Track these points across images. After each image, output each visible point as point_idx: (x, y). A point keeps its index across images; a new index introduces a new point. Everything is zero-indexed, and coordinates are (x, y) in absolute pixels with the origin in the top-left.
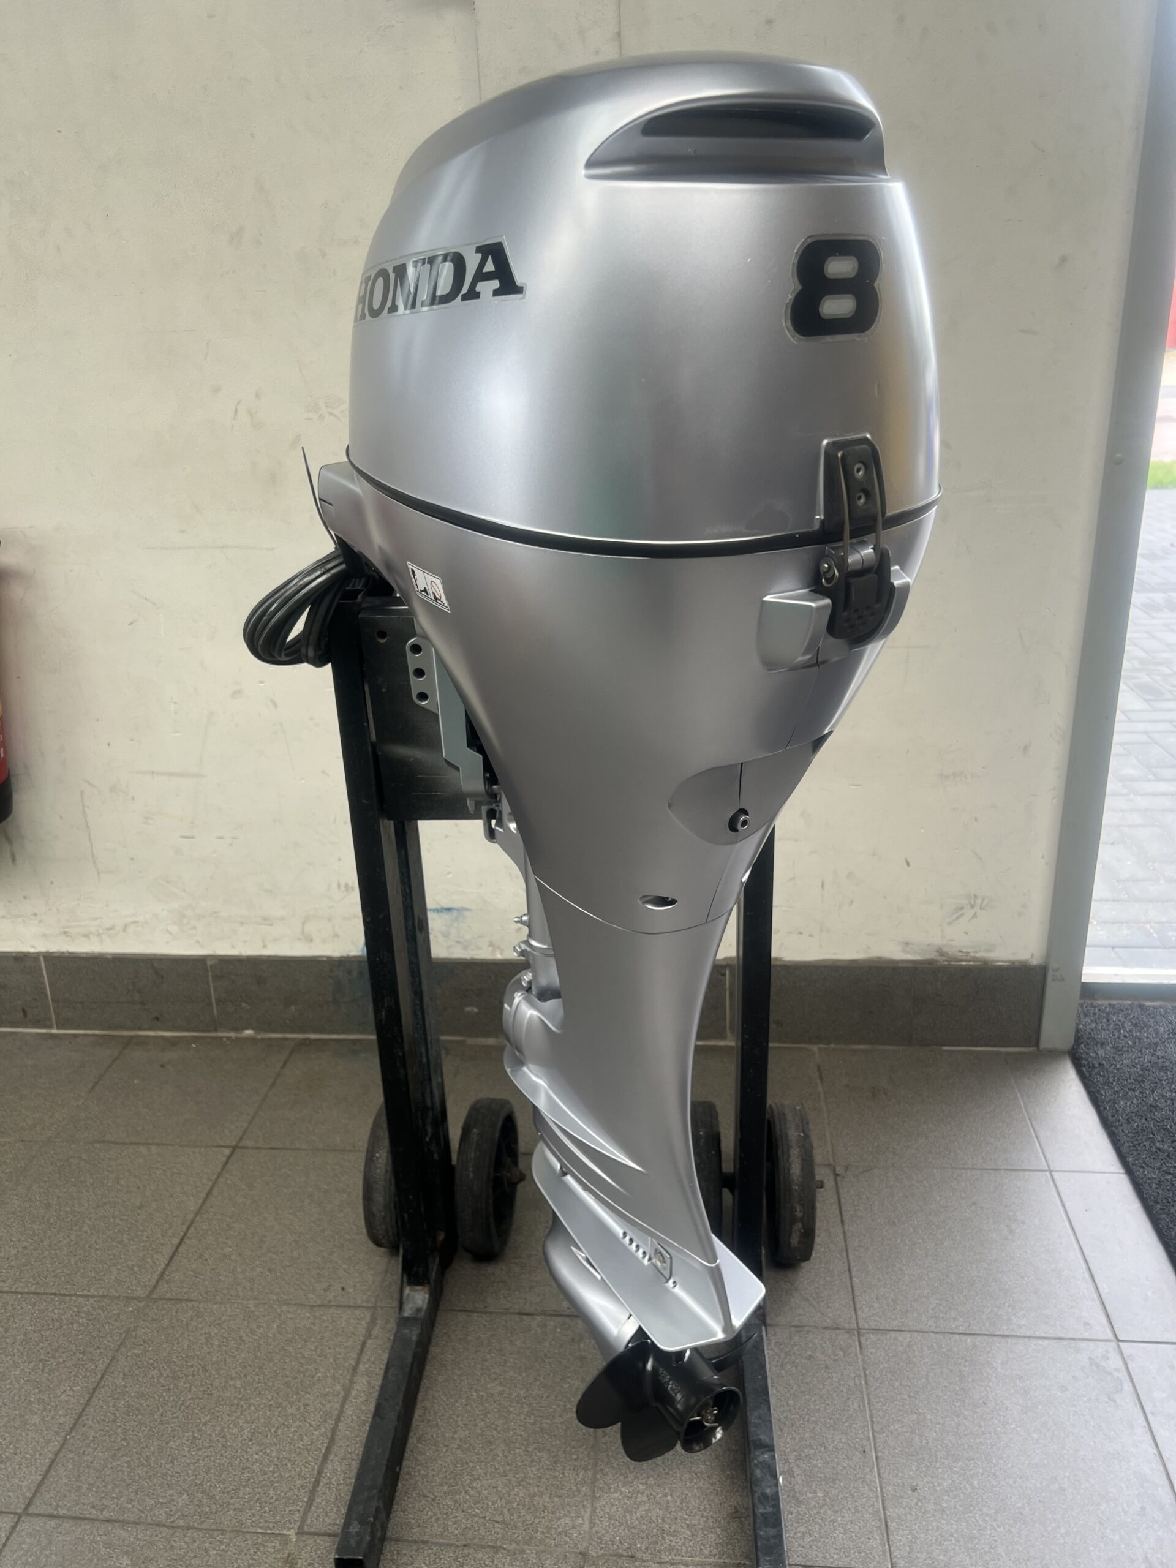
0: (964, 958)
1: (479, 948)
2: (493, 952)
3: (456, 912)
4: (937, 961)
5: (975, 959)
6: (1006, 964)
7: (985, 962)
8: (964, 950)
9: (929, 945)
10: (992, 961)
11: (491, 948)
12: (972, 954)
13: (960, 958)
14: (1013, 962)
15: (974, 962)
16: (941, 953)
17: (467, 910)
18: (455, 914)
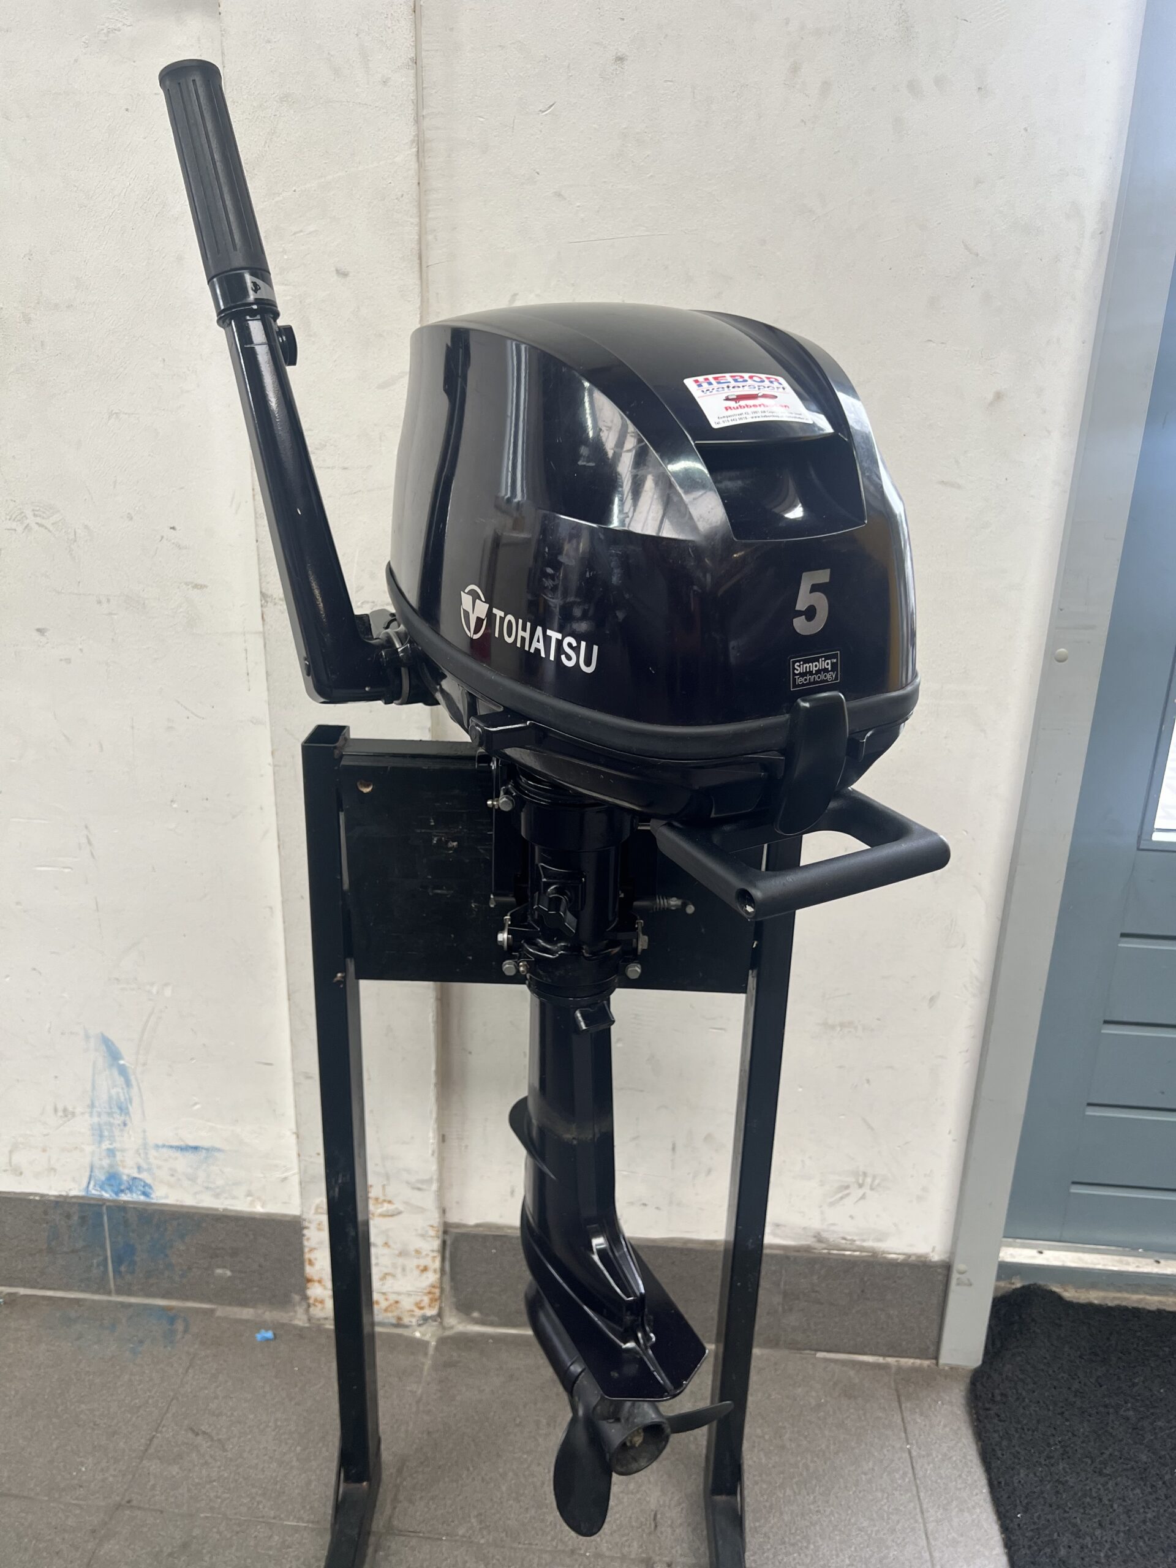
0: (849, 1246)
1: (234, 1198)
2: (252, 1203)
3: (204, 1151)
4: (815, 1249)
5: (861, 1249)
6: (901, 1257)
7: (874, 1253)
8: (849, 1237)
9: (804, 1228)
10: (884, 1252)
11: (249, 1199)
12: (858, 1243)
13: (843, 1246)
14: (909, 1256)
15: (861, 1251)
16: (819, 1238)
17: (219, 1150)
18: (203, 1153)
